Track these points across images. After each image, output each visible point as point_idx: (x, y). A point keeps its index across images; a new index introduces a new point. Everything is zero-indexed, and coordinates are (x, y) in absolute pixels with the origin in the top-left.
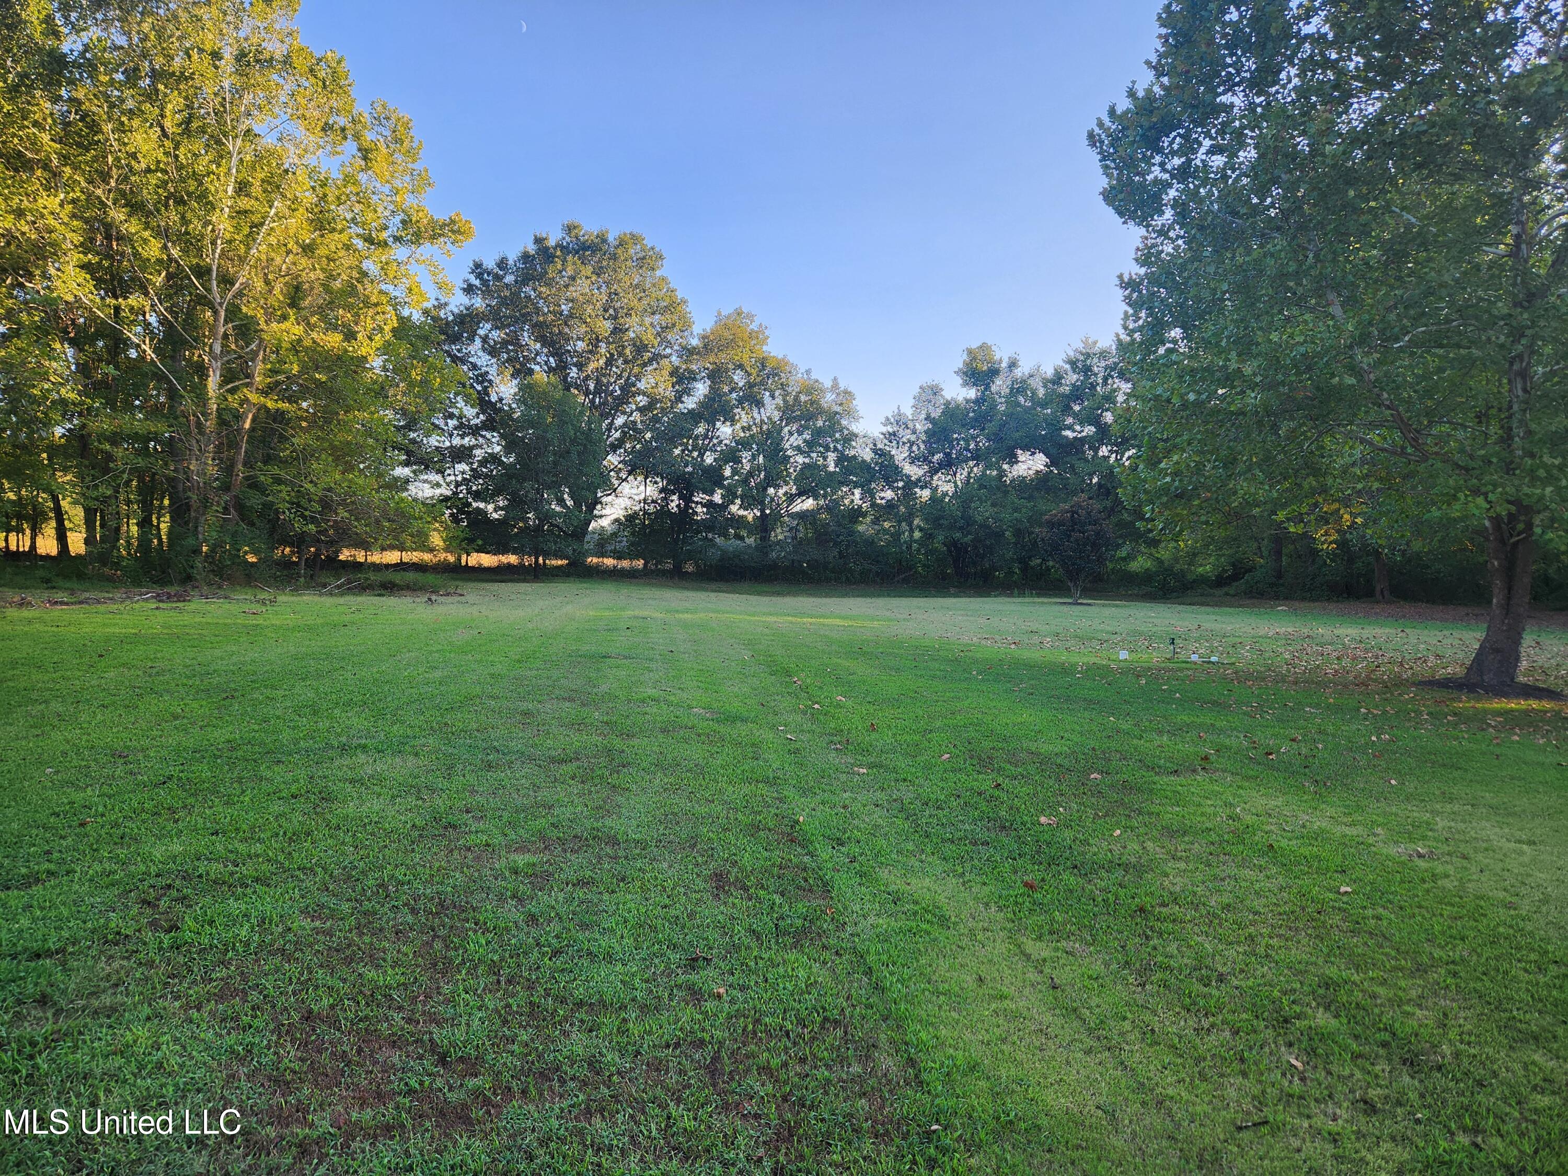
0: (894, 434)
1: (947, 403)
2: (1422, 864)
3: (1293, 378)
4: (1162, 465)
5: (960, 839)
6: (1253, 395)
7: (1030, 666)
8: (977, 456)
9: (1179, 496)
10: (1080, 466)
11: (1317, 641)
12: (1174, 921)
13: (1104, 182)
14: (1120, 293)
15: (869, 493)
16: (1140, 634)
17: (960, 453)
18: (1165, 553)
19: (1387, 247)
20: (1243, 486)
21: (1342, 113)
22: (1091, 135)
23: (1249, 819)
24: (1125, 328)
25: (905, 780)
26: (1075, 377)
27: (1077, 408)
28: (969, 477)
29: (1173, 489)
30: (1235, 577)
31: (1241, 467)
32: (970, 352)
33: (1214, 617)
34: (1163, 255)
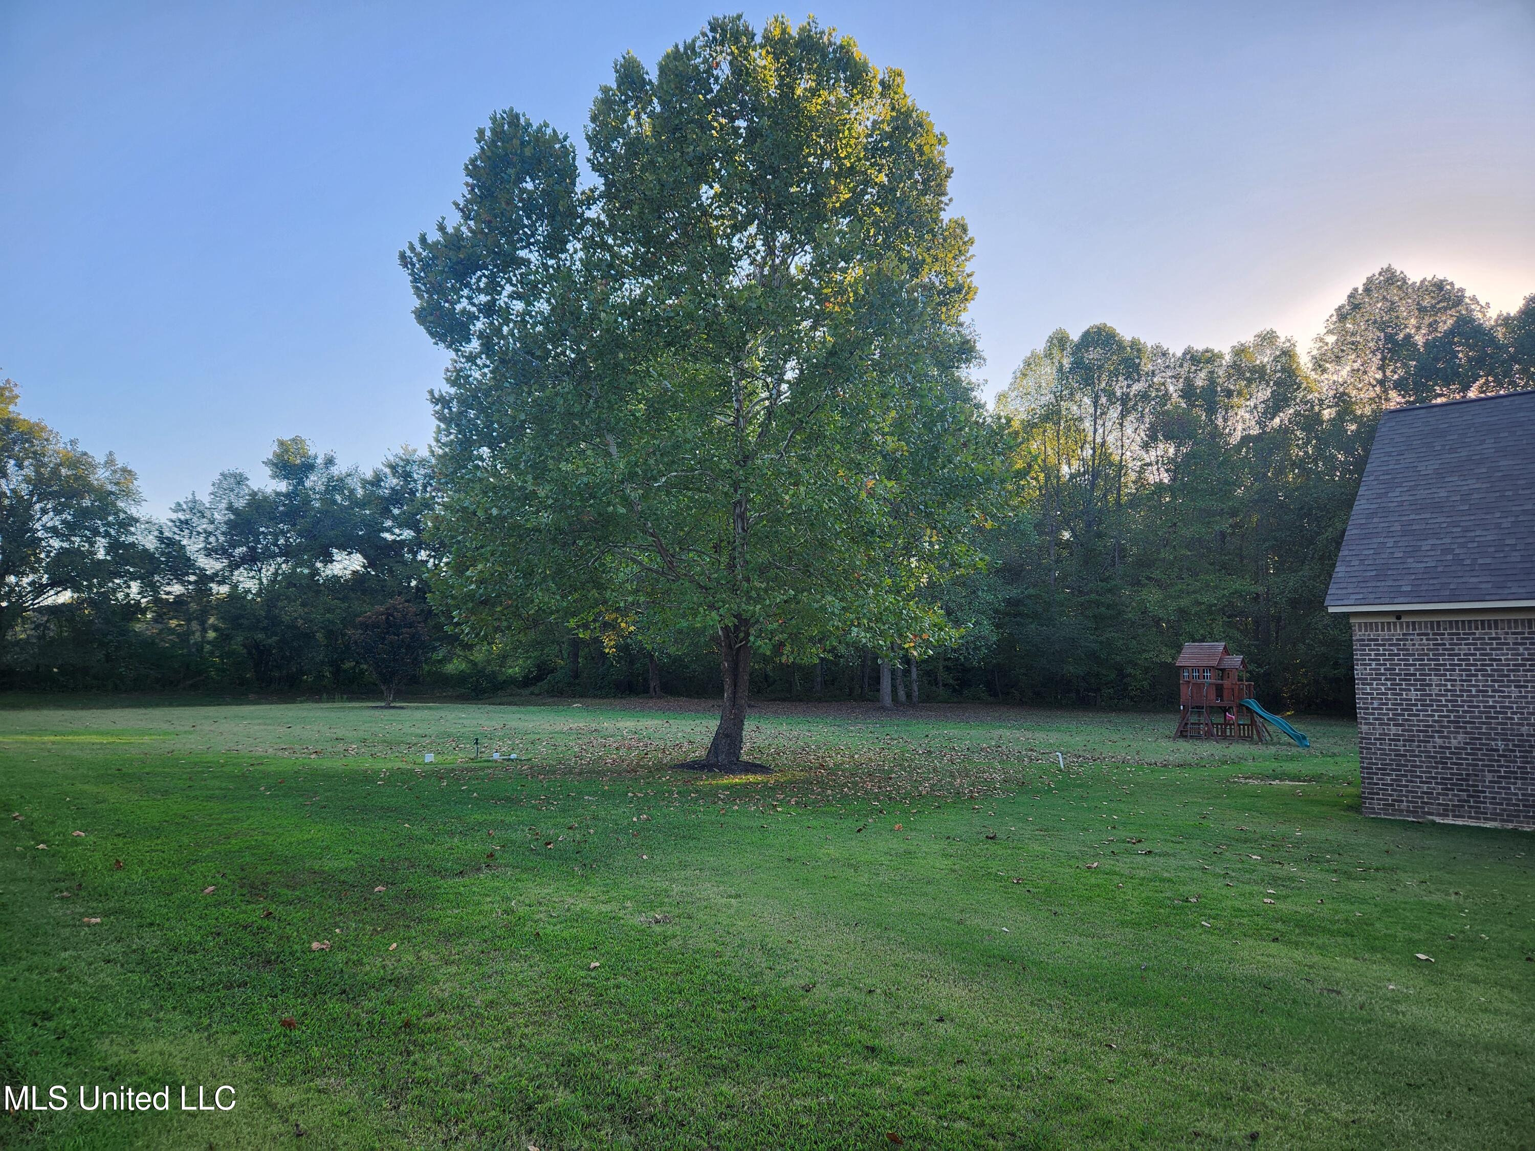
0: (186, 522)
1: (254, 494)
2: (657, 929)
3: (578, 504)
4: (468, 573)
5: (212, 985)
6: (546, 515)
7: (328, 776)
8: (287, 552)
9: (484, 603)
10: (399, 569)
11: (602, 734)
12: (438, 1029)
13: (417, 303)
14: (431, 408)
15: (149, 586)
16: (449, 736)
17: (266, 548)
18: (479, 655)
19: (650, 404)
20: (539, 595)
21: (618, 289)
22: (403, 256)
23: (522, 910)
24: (438, 441)
25: (151, 924)
26: (395, 481)
27: (396, 511)
28: (276, 574)
29: (477, 596)
30: (539, 678)
31: (537, 579)
32: (281, 443)
33: (519, 716)
34: (471, 379)
